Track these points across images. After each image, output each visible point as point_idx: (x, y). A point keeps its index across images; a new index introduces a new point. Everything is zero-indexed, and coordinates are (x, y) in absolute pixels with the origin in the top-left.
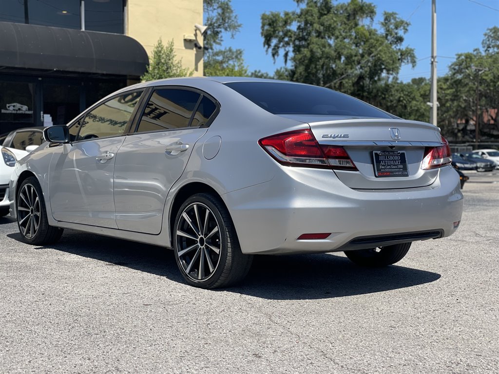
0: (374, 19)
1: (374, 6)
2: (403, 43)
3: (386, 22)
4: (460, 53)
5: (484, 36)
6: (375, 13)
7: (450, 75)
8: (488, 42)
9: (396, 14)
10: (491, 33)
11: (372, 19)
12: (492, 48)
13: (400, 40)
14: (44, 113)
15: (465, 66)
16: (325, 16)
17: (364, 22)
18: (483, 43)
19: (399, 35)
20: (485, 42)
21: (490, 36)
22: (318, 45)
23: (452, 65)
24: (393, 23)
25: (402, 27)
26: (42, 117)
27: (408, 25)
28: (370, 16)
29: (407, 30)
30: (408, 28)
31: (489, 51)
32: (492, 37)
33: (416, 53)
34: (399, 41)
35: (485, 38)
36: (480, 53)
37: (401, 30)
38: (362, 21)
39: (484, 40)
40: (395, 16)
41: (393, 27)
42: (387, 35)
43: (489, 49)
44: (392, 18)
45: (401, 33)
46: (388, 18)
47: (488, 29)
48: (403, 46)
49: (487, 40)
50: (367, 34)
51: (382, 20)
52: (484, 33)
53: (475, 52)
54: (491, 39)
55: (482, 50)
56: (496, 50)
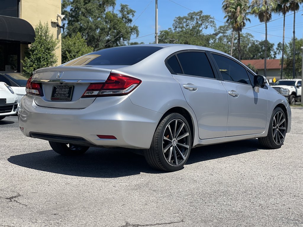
0: (115, 8)
2: (132, 23)
3: (122, 10)
4: (162, 30)
5: (174, 21)
6: (115, 4)
8: (176, 25)
9: (127, 6)
10: (177, 20)
12: (178, 29)
13: (130, 21)
15: (165, 38)
16: (87, 4)
18: (173, 25)
19: (129, 18)
21: (176, 21)
24: (126, 11)
25: (131, 14)
27: (134, 12)
28: (113, 6)
29: (133, 15)
30: (134, 14)
31: (176, 30)
32: (178, 22)
33: (139, 29)
35: (174, 23)
36: (172, 30)
38: (108, 8)
39: (174, 24)
41: (126, 13)
42: (123, 17)
43: (176, 29)
44: (125, 8)
45: (130, 16)
46: (123, 8)
47: (176, 18)
48: (132, 25)
50: (112, 16)
51: (120, 9)
52: (174, 19)
53: (169, 30)
54: (177, 23)
55: (173, 29)
56: (180, 29)
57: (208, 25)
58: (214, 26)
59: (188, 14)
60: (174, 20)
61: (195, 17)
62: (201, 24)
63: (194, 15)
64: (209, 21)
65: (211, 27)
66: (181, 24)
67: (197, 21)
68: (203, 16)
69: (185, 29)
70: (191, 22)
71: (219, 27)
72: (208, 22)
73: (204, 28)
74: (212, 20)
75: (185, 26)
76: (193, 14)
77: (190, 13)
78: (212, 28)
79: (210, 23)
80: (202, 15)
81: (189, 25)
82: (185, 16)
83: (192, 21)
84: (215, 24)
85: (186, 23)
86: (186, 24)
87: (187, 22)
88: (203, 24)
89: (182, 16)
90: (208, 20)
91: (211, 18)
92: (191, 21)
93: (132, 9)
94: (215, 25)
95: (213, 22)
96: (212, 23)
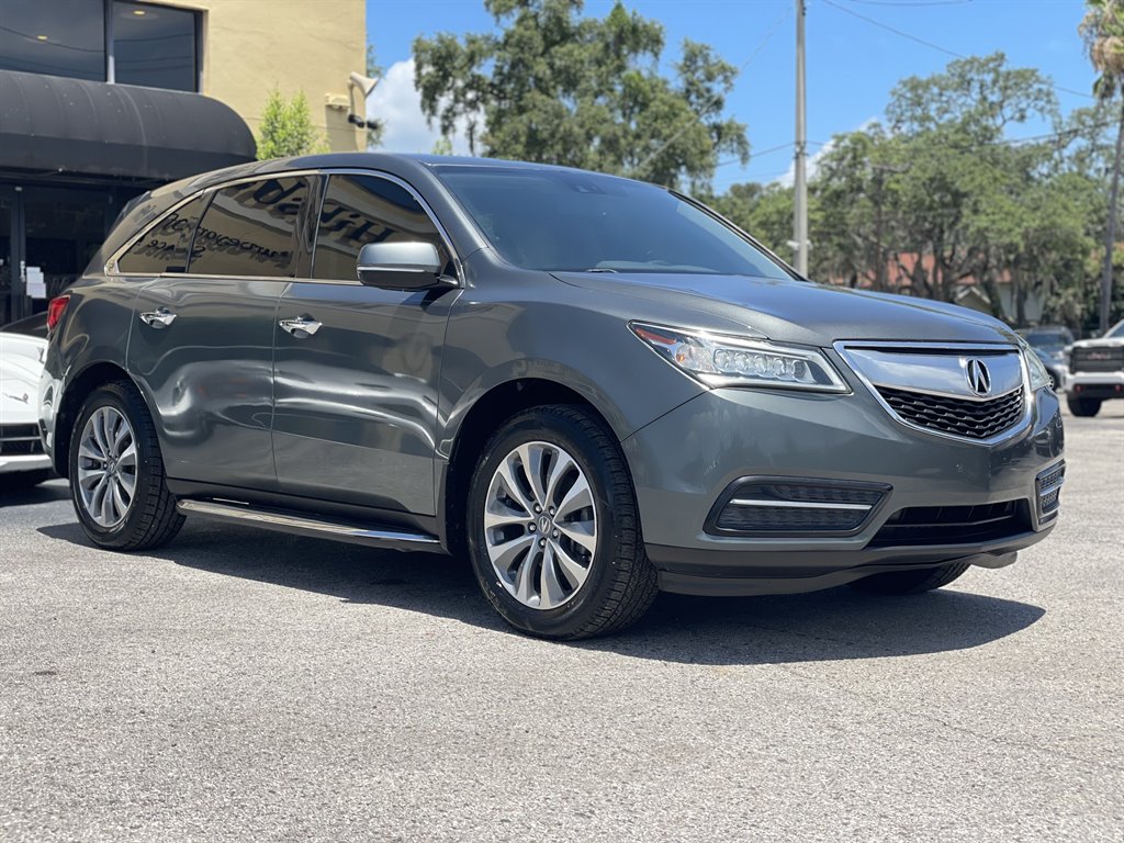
0: (660, 57)
1: (661, 28)
2: (722, 112)
3: (688, 63)
4: (840, 133)
5: (890, 96)
6: (663, 44)
7: (819, 180)
8: (898, 111)
9: (707, 48)
10: (905, 90)
11: (656, 55)
12: (908, 124)
13: (717, 104)
14: (27, 265)
15: (852, 162)
16: (557, 47)
17: (640, 64)
18: (887, 111)
19: (714, 94)
20: (891, 108)
21: (902, 96)
22: (546, 112)
23: (823, 159)
24: (702, 67)
25: (720, 78)
26: (23, 272)
27: (733, 73)
28: (652, 50)
29: (730, 83)
30: (733, 81)
31: (899, 128)
32: (907, 99)
33: (748, 136)
34: (715, 107)
35: (892, 101)
36: (883, 132)
37: (719, 83)
38: (635, 59)
39: (889, 105)
40: (705, 52)
41: (703, 77)
42: (688, 91)
43: (900, 125)
44: (700, 56)
45: (717, 88)
46: (692, 58)
47: (901, 82)
48: (722, 118)
49: (897, 103)
50: (647, 88)
51: (680, 59)
53: (873, 131)
54: (904, 103)
55: (887, 126)
56: (916, 127)
57: (1029, 105)
58: (1050, 111)
59: (948, 66)
60: (893, 93)
61: (976, 77)
62: (1001, 105)
63: (970, 71)
64: (1030, 90)
65: (1038, 114)
66: (919, 104)
67: (981, 93)
68: (1009, 74)
69: (937, 124)
70: (959, 97)
71: (1074, 111)
72: (1028, 96)
73: (1012, 118)
74: (1044, 87)
75: (933, 114)
76: (967, 67)
77: (958, 61)
78: (1044, 119)
79: (1036, 99)
80: (1003, 69)
81: (952, 108)
82: (937, 73)
83: (966, 95)
84: (1056, 104)
85: (942, 102)
86: (938, 105)
87: (944, 99)
88: (1005, 104)
89: (924, 78)
90: (1027, 89)
91: (1038, 81)
92: (959, 93)
93: (724, 61)
94: (1054, 107)
95: (1048, 94)
96: (1045, 99)
